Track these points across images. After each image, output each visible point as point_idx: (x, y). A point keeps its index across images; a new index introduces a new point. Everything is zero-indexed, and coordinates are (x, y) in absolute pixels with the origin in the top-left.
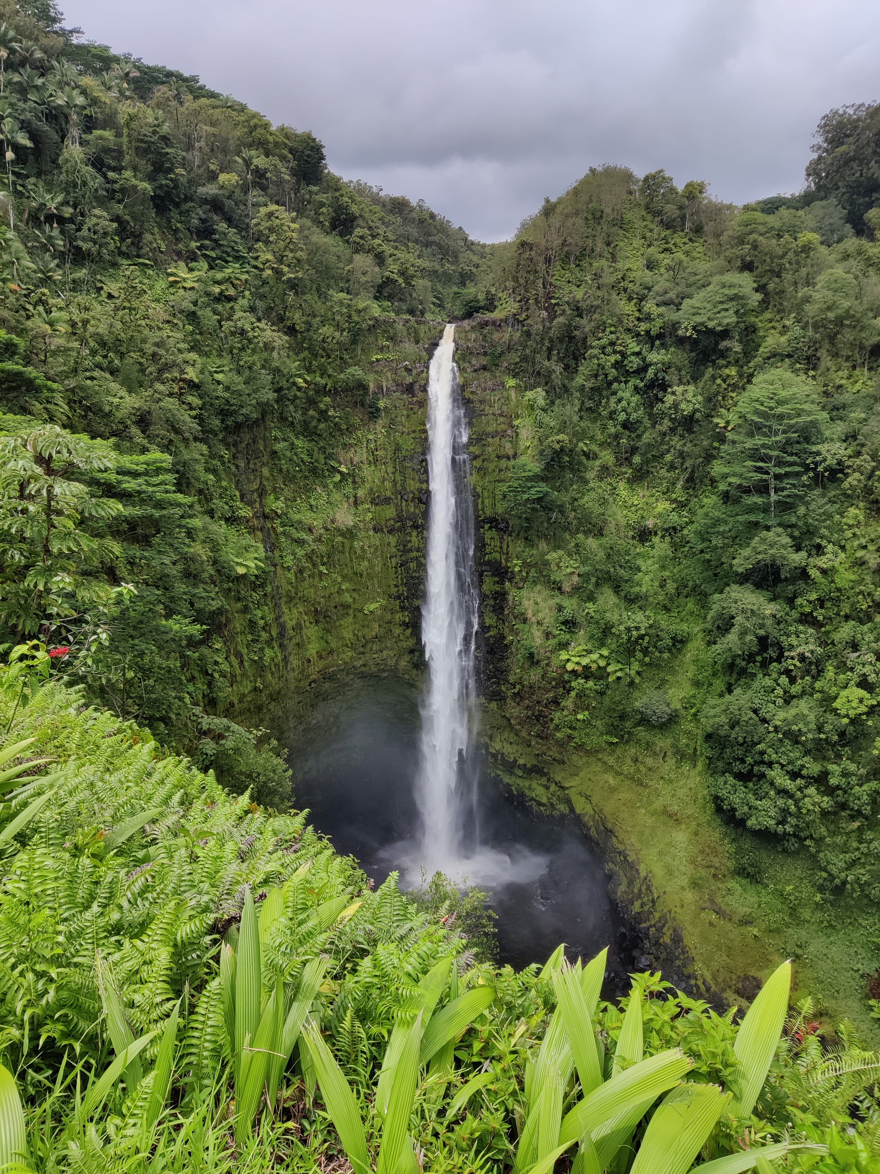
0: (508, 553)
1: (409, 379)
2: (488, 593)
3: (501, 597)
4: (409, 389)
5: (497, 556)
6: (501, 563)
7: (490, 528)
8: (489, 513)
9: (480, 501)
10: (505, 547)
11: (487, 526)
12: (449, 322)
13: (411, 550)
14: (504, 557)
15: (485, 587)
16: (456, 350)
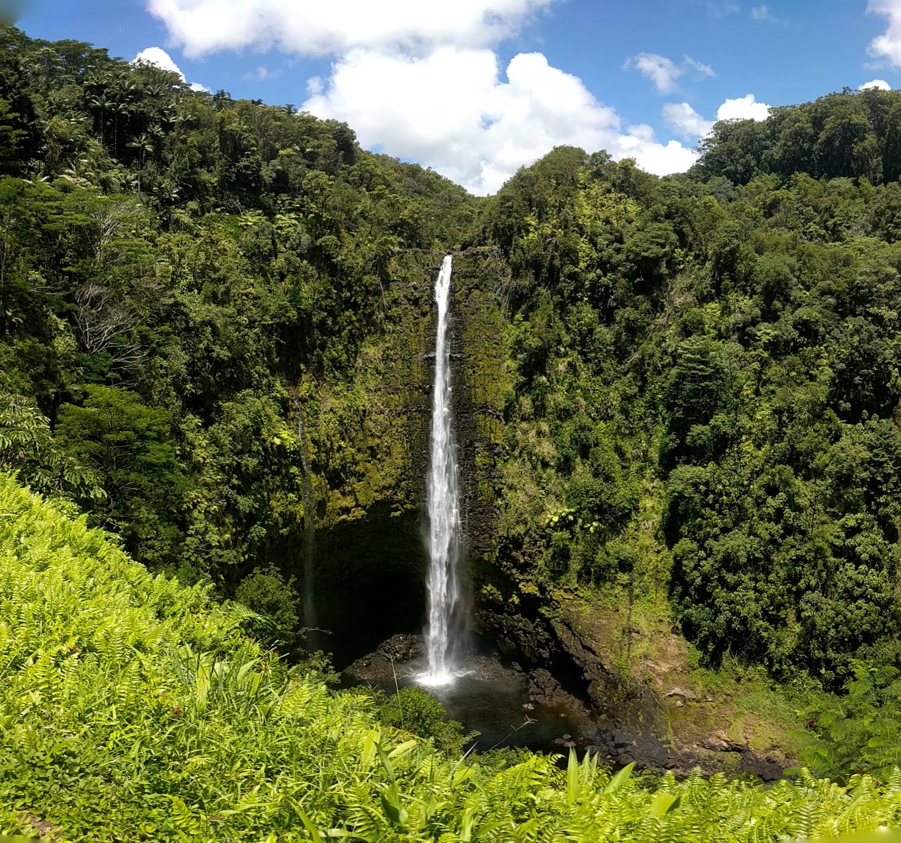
0: (496, 433)
1: (417, 294)
2: (480, 464)
3: (490, 468)
4: (416, 302)
5: (488, 435)
6: (490, 439)
7: (482, 412)
8: (480, 401)
9: (473, 390)
10: (494, 428)
11: (479, 411)
12: (449, 254)
14: (492, 435)
15: (478, 459)
16: (453, 273)
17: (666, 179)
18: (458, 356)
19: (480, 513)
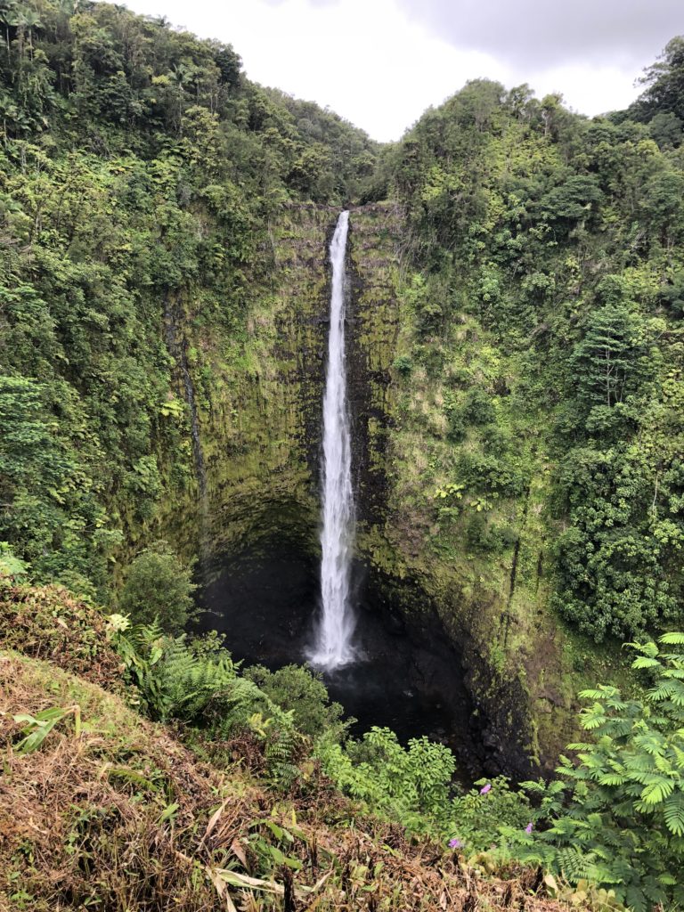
0: (389, 403)
1: (311, 255)
2: (372, 435)
3: (383, 441)
4: (310, 262)
5: (378, 404)
6: (383, 410)
7: (376, 381)
8: (375, 368)
9: (368, 357)
10: (387, 398)
11: (373, 379)
12: (346, 209)
13: (308, 398)
14: (386, 405)
15: (370, 430)
16: (350, 231)
17: (596, 120)
18: (353, 321)
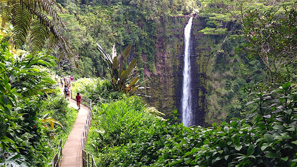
0: (206, 84)
1: (178, 33)
2: (200, 96)
3: (204, 97)
4: (178, 36)
5: (203, 85)
6: (204, 87)
7: (201, 77)
8: (201, 72)
9: (199, 68)
10: (205, 83)
11: (200, 76)
14: (205, 85)
15: (199, 94)
16: (192, 25)
18: (193, 55)
19: (199, 114)
